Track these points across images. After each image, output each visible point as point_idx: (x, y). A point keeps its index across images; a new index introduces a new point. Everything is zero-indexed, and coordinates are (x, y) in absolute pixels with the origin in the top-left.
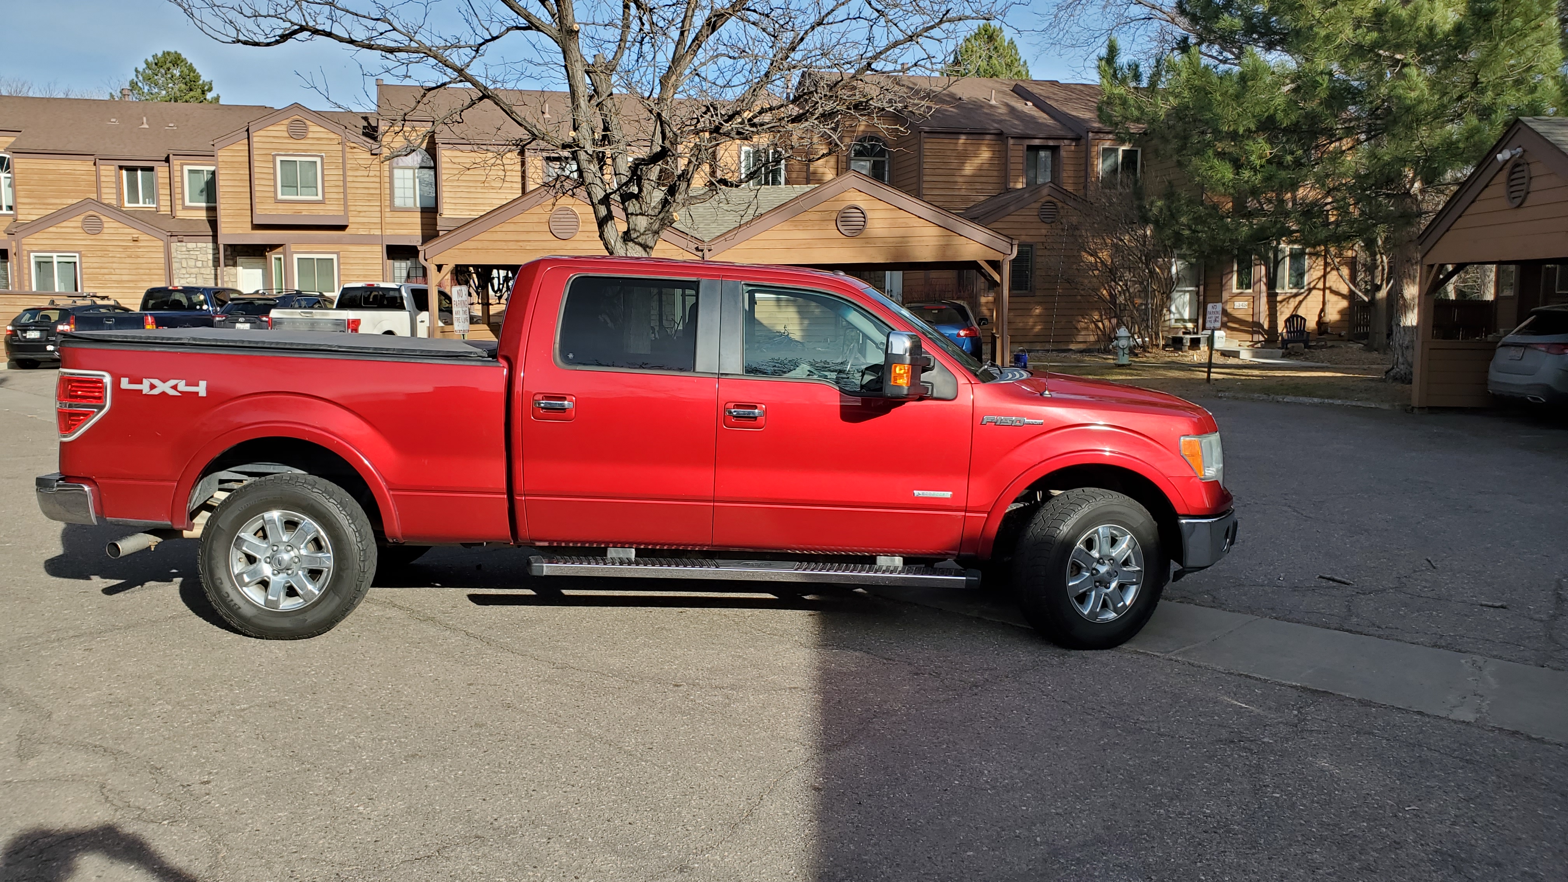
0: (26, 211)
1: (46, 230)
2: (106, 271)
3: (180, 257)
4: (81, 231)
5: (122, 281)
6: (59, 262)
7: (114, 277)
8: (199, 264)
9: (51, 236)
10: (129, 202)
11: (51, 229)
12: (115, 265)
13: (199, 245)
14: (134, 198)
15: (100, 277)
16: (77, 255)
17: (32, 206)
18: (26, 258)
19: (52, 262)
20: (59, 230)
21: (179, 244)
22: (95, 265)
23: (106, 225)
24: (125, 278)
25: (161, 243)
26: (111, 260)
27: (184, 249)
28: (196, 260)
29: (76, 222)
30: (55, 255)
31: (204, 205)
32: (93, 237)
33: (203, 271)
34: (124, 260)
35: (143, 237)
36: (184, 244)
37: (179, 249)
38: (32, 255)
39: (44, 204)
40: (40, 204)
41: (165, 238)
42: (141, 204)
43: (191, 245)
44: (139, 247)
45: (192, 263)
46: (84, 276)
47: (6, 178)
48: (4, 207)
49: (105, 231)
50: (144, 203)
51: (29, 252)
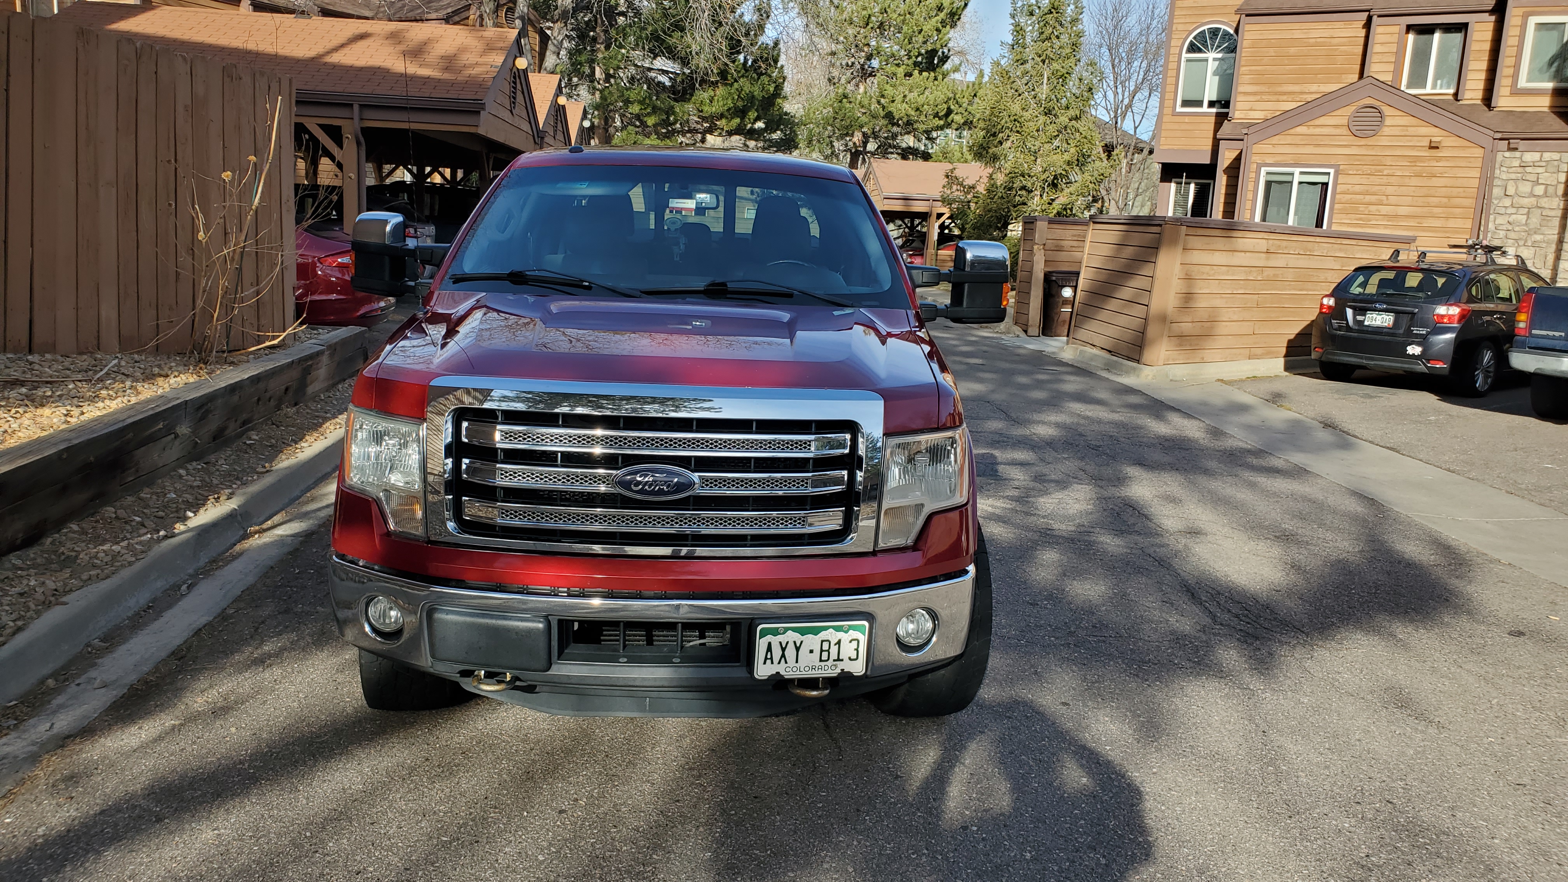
0: (1247, 106)
1: (1292, 131)
2: (1373, 198)
3: (1504, 176)
4: (1345, 131)
5: (1396, 216)
6: (1300, 183)
7: (1384, 210)
8: (1539, 190)
9: (1297, 140)
10: (1424, 86)
11: (1300, 130)
12: (1390, 190)
13: (1547, 156)
14: (1418, 77)
15: (1362, 208)
16: (1332, 171)
17: (1258, 98)
18: (1253, 175)
19: (1291, 183)
20: (1312, 131)
21: (1507, 154)
22: (1357, 188)
23: (1388, 121)
24: (1403, 211)
25: (1479, 152)
26: (1385, 180)
27: (1516, 163)
28: (1537, 183)
29: (1341, 117)
30: (1297, 171)
31: (1550, 85)
32: (1363, 142)
33: (1544, 202)
34: (1407, 181)
35: (1449, 141)
36: (1517, 154)
37: (1508, 163)
38: (1264, 170)
39: (1276, 93)
40: (1269, 93)
41: (1487, 142)
42: (1428, 90)
43: (1529, 157)
44: (1439, 159)
45: (1525, 188)
46: (1336, 206)
47: (1215, 59)
48: (1206, 104)
49: (1386, 131)
50: (1434, 86)
51: (1259, 166)
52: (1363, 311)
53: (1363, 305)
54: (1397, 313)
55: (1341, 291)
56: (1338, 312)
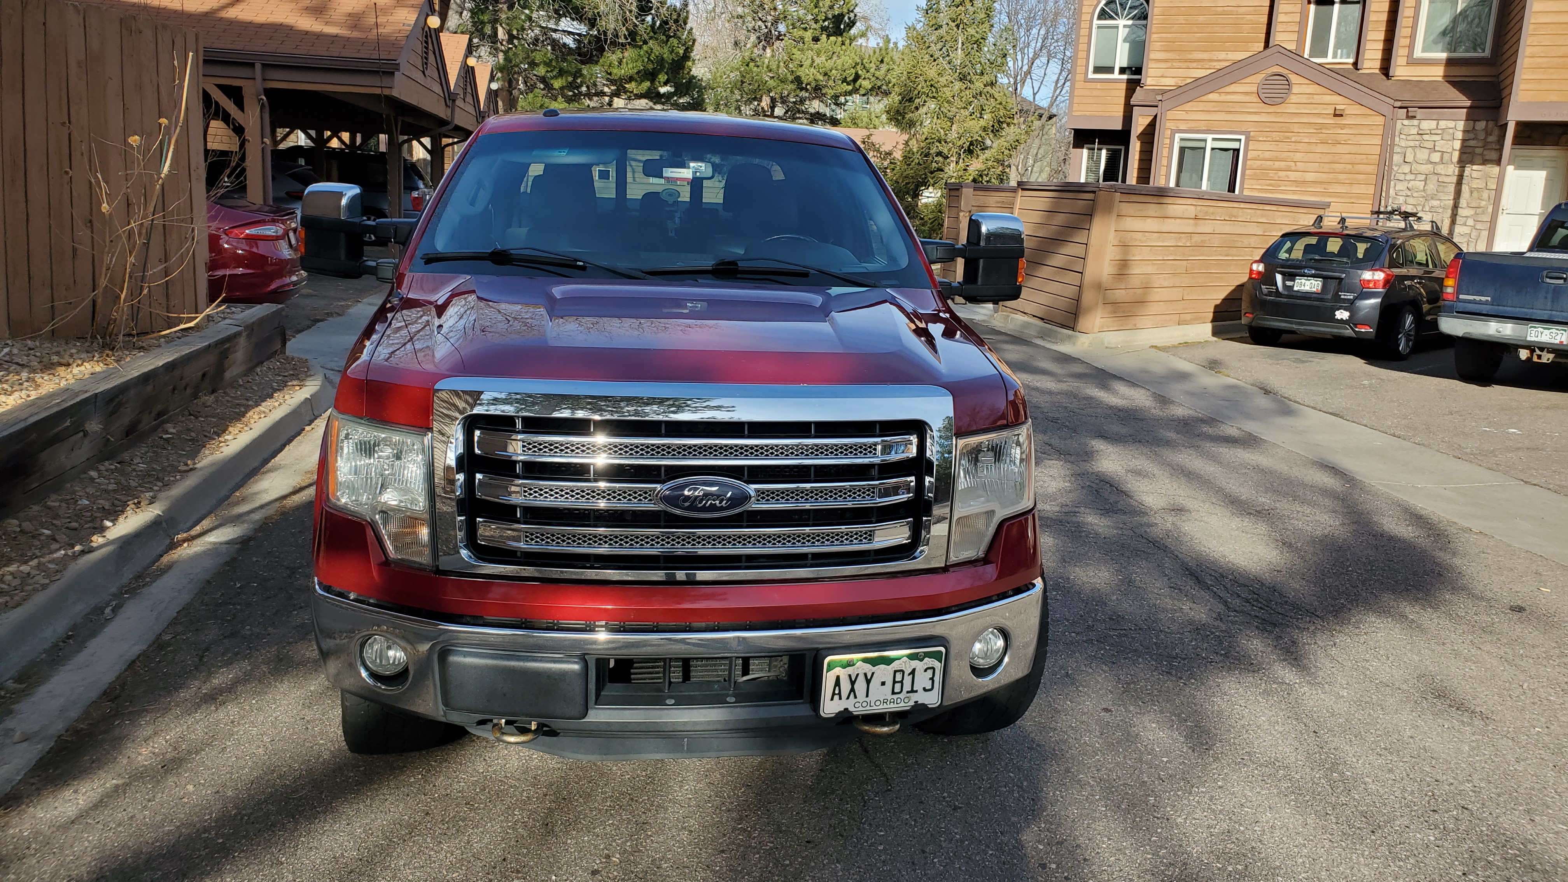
0: (1159, 72)
1: (1204, 98)
2: (1282, 165)
3: (1403, 144)
4: (1255, 98)
5: (1304, 182)
6: (1213, 149)
7: (1293, 176)
8: (1436, 157)
9: (1209, 106)
10: (1325, 55)
11: (1212, 97)
12: (1298, 156)
13: (1443, 124)
14: (1320, 47)
15: (1272, 174)
16: (1243, 138)
17: (1169, 65)
18: (1167, 141)
19: (1204, 149)
20: (1223, 98)
21: (1406, 122)
22: (1267, 155)
23: (1295, 89)
24: (1310, 177)
25: (1380, 120)
26: (1293, 147)
27: (1414, 131)
28: (1433, 150)
29: (1250, 85)
30: (1209, 137)
31: (1444, 55)
32: (1272, 109)
33: (1440, 169)
34: (1313, 148)
35: (1351, 109)
36: (1415, 122)
37: (1406, 131)
38: (1178, 136)
39: (1186, 61)
40: (1180, 60)
41: (1387, 110)
42: (1330, 59)
43: (1427, 125)
44: (1343, 126)
45: (1423, 155)
46: (1248, 172)
47: (1125, 26)
48: (1117, 70)
49: (1293, 98)
50: (1335, 56)
51: (1174, 132)
52: (1291, 276)
53: (1292, 271)
54: (1325, 278)
55: (1269, 256)
56: (1267, 278)
